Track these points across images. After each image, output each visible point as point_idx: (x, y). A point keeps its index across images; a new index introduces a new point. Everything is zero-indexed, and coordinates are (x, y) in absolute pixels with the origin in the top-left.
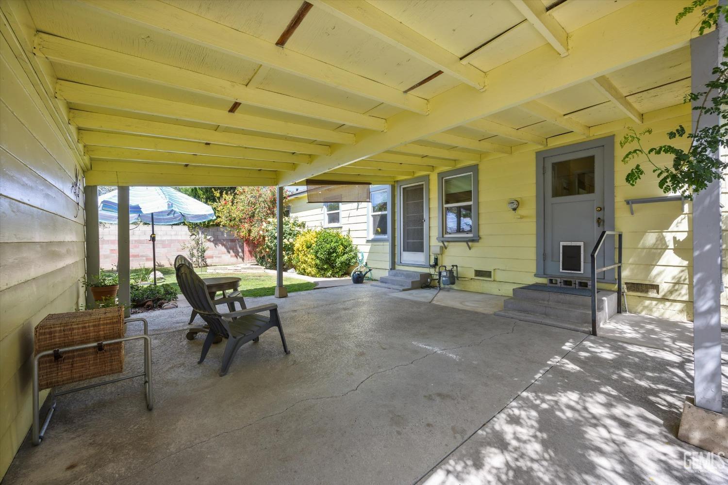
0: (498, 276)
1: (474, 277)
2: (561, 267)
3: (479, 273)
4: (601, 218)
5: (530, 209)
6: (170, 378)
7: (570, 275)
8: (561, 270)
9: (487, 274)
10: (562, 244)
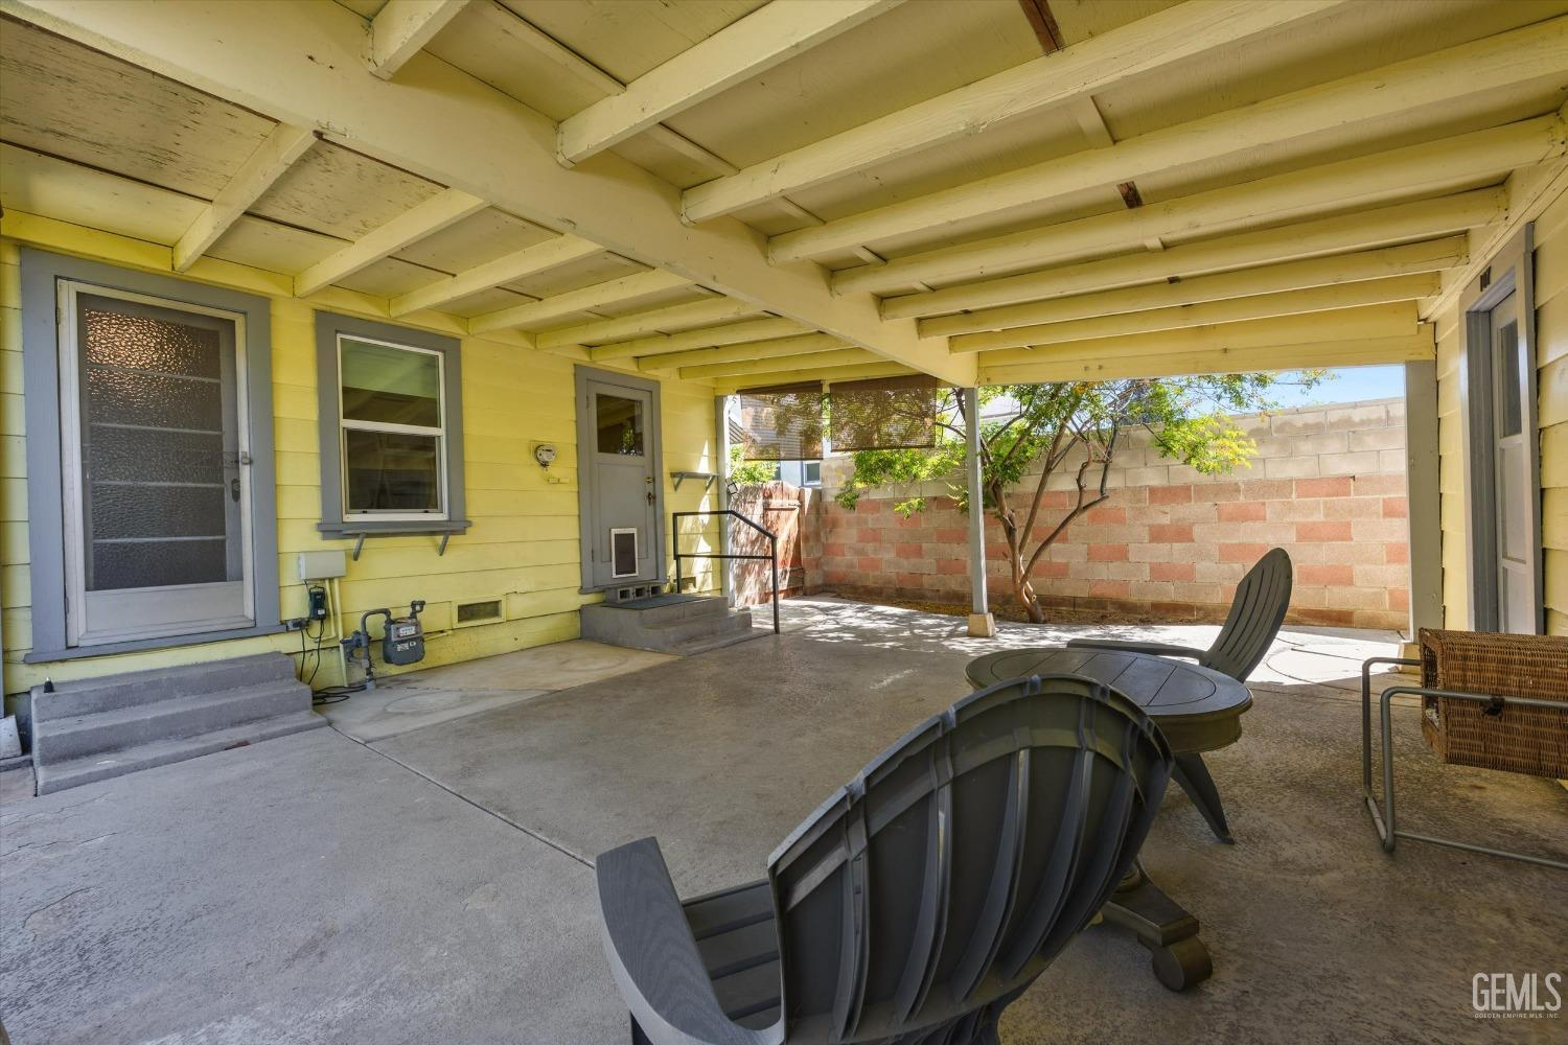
0: (512, 608)
1: (457, 625)
2: (614, 570)
3: (467, 612)
4: (652, 492)
5: (565, 468)
6: (1325, 844)
7: (624, 581)
8: (614, 576)
9: (491, 609)
10: (614, 531)
